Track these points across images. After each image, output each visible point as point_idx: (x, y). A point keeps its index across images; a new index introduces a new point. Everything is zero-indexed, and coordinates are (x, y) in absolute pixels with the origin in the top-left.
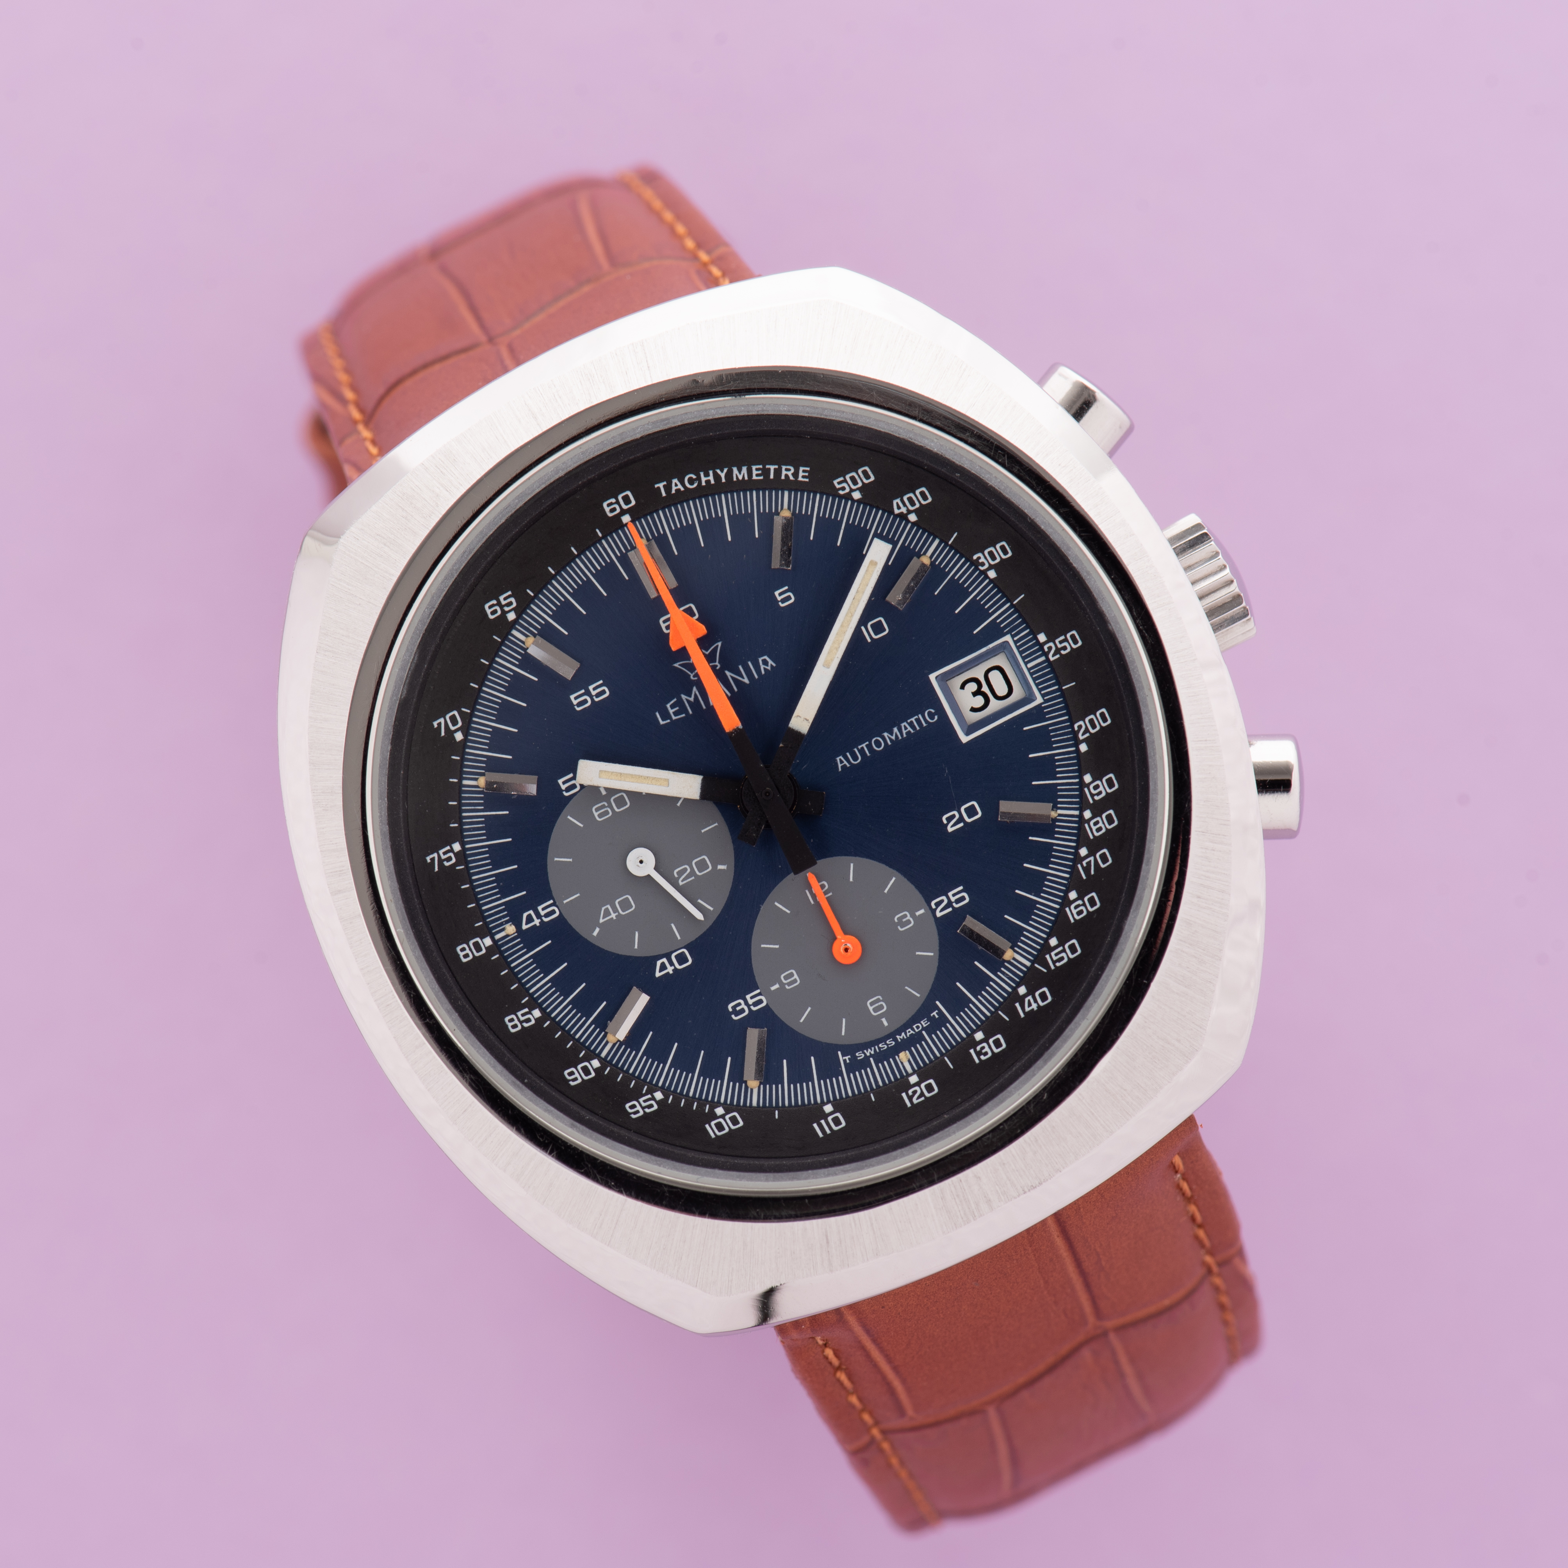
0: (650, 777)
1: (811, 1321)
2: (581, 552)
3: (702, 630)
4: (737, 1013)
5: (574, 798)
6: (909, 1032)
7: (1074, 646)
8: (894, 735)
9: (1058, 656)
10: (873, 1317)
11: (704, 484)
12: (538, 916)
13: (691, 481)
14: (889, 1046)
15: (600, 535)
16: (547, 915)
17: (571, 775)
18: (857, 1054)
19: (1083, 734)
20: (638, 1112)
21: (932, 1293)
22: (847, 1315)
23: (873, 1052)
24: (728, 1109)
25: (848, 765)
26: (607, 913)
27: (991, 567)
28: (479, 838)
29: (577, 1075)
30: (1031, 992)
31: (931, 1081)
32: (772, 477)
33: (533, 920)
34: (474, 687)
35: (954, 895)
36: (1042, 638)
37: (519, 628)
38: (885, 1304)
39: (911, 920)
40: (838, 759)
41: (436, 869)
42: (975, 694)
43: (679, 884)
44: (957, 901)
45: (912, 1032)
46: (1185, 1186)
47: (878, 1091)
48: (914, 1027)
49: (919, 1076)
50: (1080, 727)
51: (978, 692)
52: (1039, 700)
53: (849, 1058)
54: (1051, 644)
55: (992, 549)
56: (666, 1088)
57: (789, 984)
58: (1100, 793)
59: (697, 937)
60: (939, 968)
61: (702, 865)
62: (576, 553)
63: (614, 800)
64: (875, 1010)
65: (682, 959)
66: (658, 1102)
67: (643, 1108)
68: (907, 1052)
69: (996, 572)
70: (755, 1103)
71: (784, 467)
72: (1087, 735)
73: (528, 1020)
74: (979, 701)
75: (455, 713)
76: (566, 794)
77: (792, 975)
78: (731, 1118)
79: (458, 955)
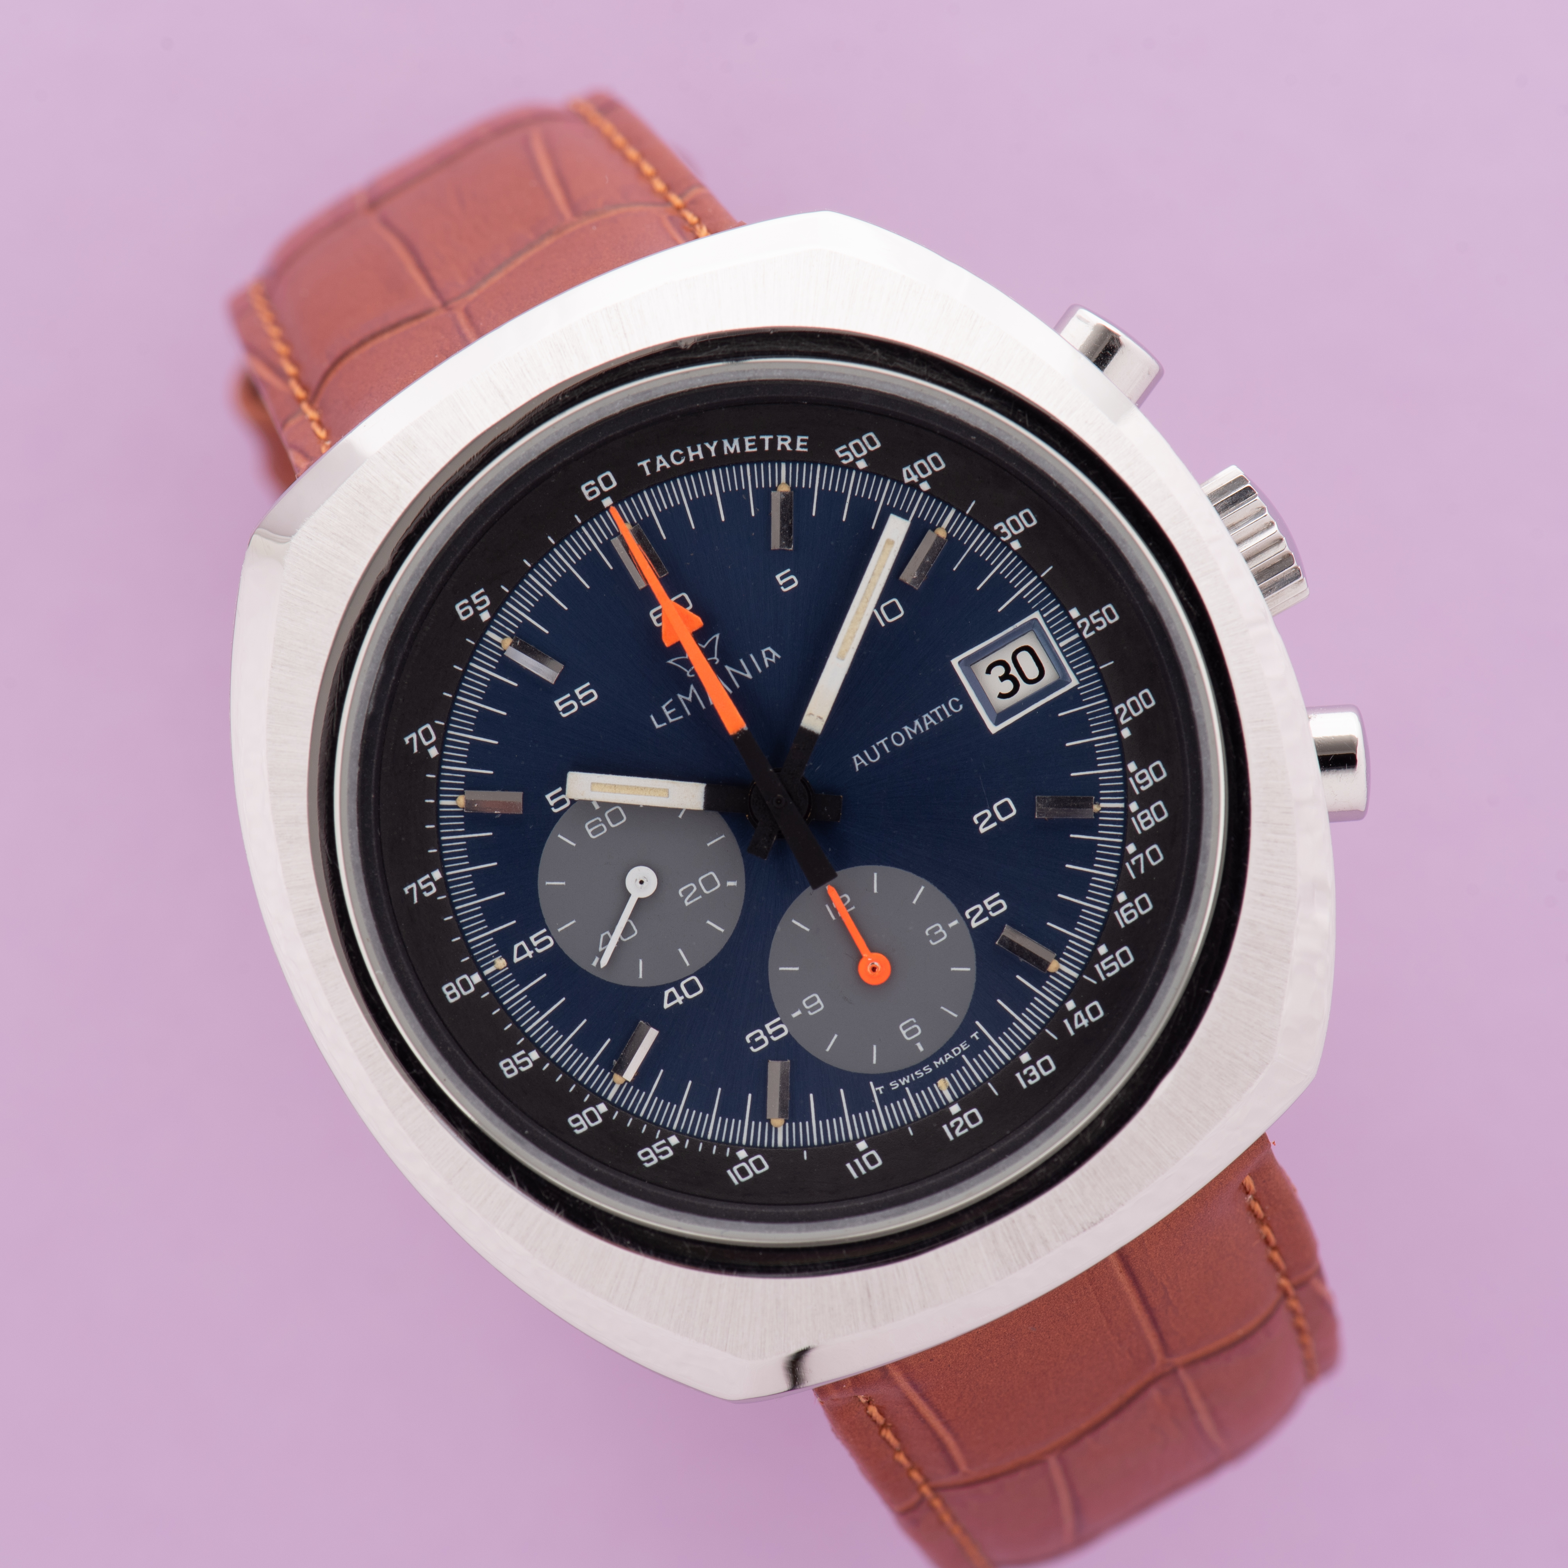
0: (647, 788)
1: (853, 1380)
2: (559, 541)
3: (698, 622)
4: (756, 1045)
5: (564, 815)
6: (948, 1057)
7: (1111, 622)
8: (916, 728)
9: (1093, 633)
10: (921, 1371)
11: (691, 459)
12: (531, 947)
13: (678, 457)
14: (926, 1073)
15: (579, 521)
16: (540, 946)
17: (559, 789)
18: (891, 1084)
19: (1125, 718)
20: (651, 1160)
21: (984, 1342)
22: (892, 1371)
23: (908, 1081)
24: (751, 1152)
25: (866, 764)
26: (607, 941)
27: (1014, 538)
28: (461, 864)
29: (582, 1122)
30: (1080, 1006)
31: (975, 1110)
32: (767, 448)
33: (525, 952)
34: (448, 697)
35: (990, 903)
36: (1074, 613)
37: (494, 628)
38: (934, 1356)
39: (944, 932)
40: (855, 758)
41: (416, 901)
42: (1002, 679)
43: (684, 904)
44: (994, 909)
45: (950, 1057)
46: (1257, 1207)
47: (916, 1124)
48: (953, 1050)
49: (960, 1105)
50: (1121, 710)
51: (1006, 677)
52: (1074, 682)
53: (882, 1089)
54: (1085, 620)
55: (1014, 517)
56: (681, 1131)
57: (812, 1010)
58: (1147, 783)
59: (707, 962)
60: (978, 984)
61: (709, 883)
62: (553, 542)
63: (609, 815)
64: (909, 1034)
65: (692, 987)
66: (673, 1148)
67: (657, 1155)
68: (946, 1079)
69: (1021, 542)
70: (780, 1144)
71: (780, 437)
72: (1130, 719)
73: (525, 1064)
74: (1008, 686)
75: (428, 726)
76: (555, 811)
77: (814, 999)
78: (754, 1162)
79: (444, 996)
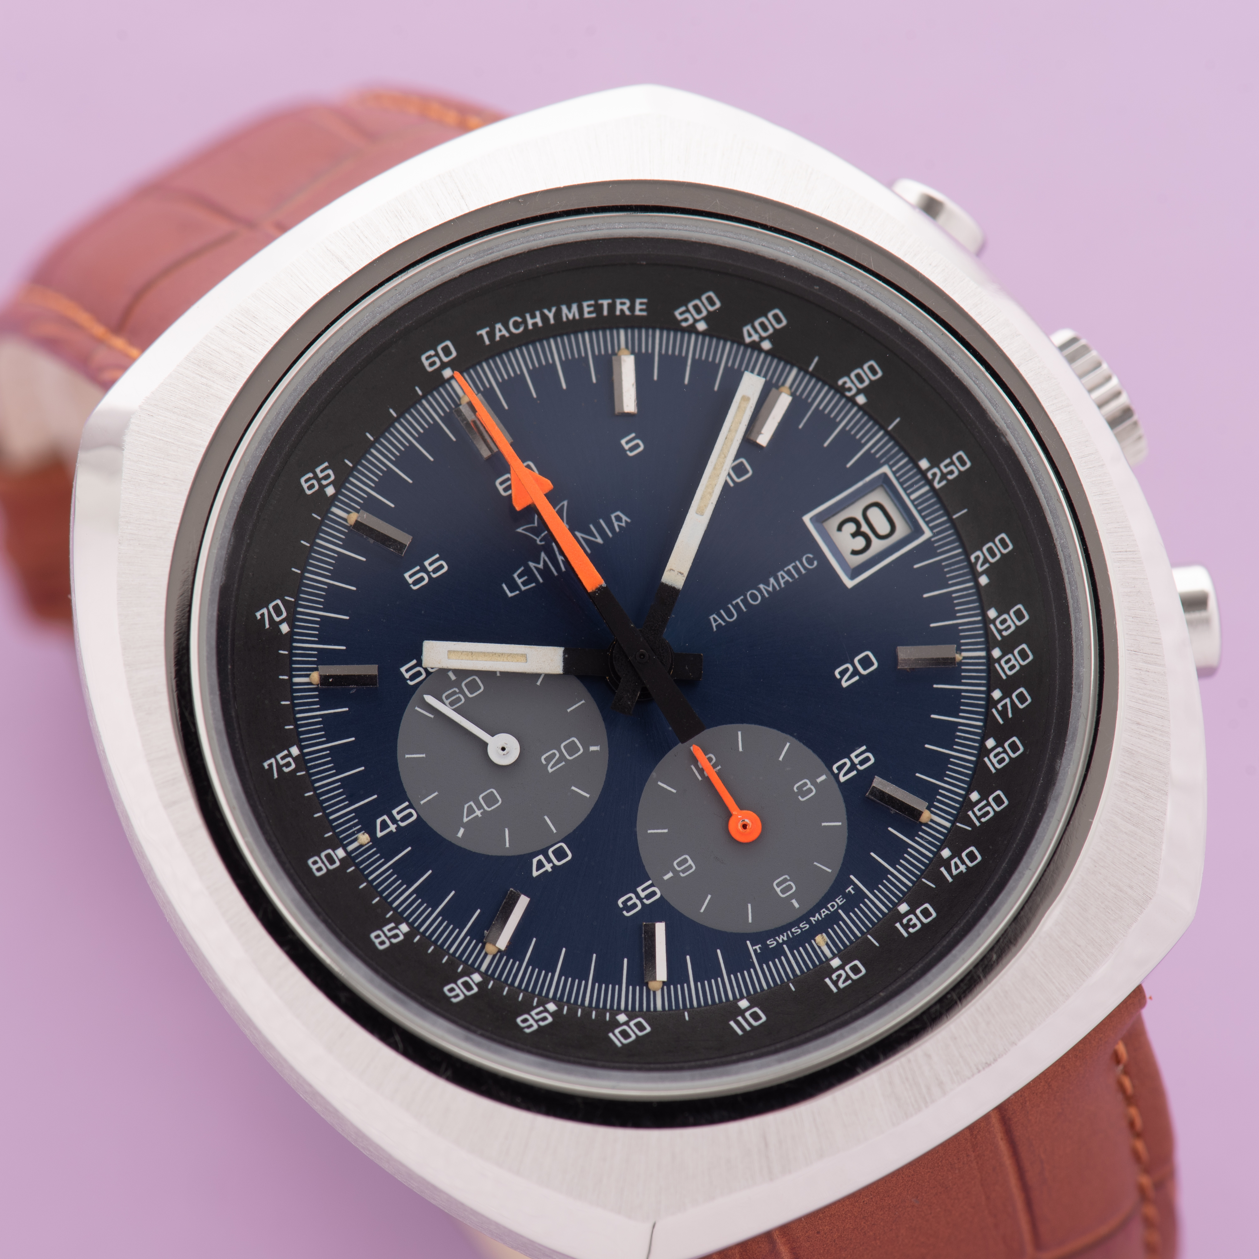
0: (505, 654)
1: (742, 1254)
2: (401, 415)
3: (548, 485)
4: (629, 909)
5: (424, 683)
6: (824, 912)
7: (962, 469)
8: (771, 586)
9: (944, 483)
10: (807, 1246)
11: (530, 327)
12: (394, 821)
13: (516, 325)
14: (803, 930)
15: (420, 393)
16: (403, 819)
17: (414, 662)
18: (768, 942)
19: (982, 565)
20: (531, 1026)
21: (869, 1214)
22: (780, 1245)
23: (785, 939)
24: (631, 1015)
25: (723, 624)
26: (471, 811)
27: (859, 392)
28: (318, 741)
29: (458, 991)
30: (956, 853)
31: (857, 962)
32: (605, 313)
33: (388, 827)
34: (297, 573)
35: (857, 756)
36: (924, 464)
37: (339, 504)
38: (821, 1228)
39: (812, 787)
40: (711, 618)
41: (276, 776)
42: (854, 535)
43: (548, 771)
44: (862, 763)
45: (827, 912)
46: (1127, 1082)
47: (797, 980)
48: (829, 906)
49: (841, 959)
50: (977, 558)
51: (858, 533)
52: (928, 534)
53: (759, 948)
54: (935, 470)
55: (859, 371)
56: (557, 999)
57: (684, 871)
58: (1009, 627)
59: (575, 828)
60: (849, 838)
61: (572, 749)
62: (395, 415)
63: (466, 685)
64: (783, 891)
65: (560, 854)
66: (552, 1014)
67: (537, 1021)
68: (824, 934)
69: (867, 396)
70: (659, 1007)
71: (618, 301)
72: (987, 565)
73: (396, 936)
74: (860, 542)
75: (278, 602)
76: (411, 683)
77: (685, 861)
78: (636, 1025)
79: (311, 869)
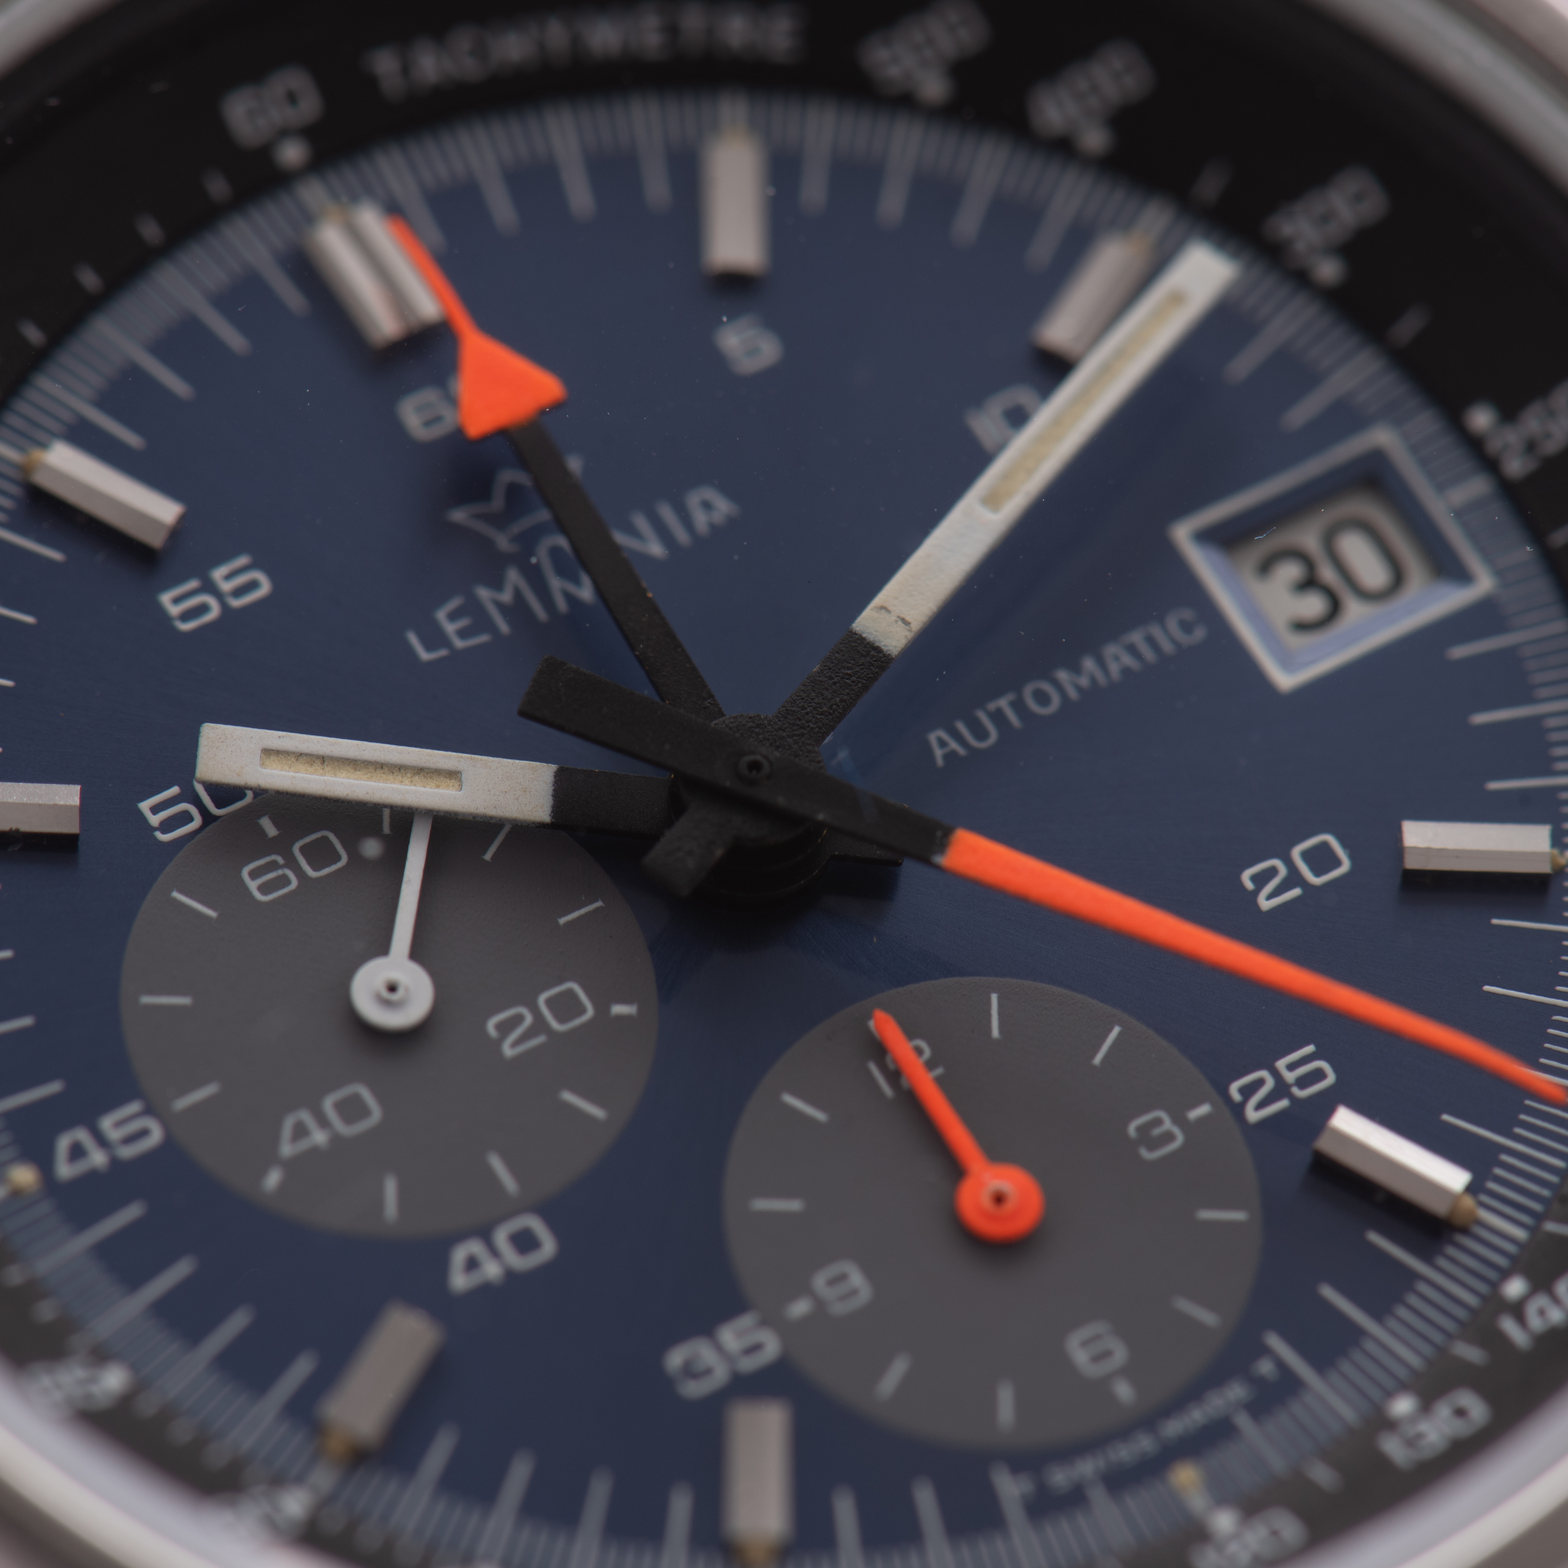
0: (407, 767)
4: (695, 1378)
6: (1194, 1415)
8: (1086, 675)
9: (1528, 464)
12: (102, 1141)
14: (1143, 1450)
15: (225, 195)
16: (128, 1141)
17: (175, 791)
18: (1052, 1474)
23: (1096, 1468)
25: (961, 751)
26: (300, 1131)
30: (1542, 1286)
32: (695, 45)
33: (87, 1156)
35: (1291, 1067)
36: (1478, 420)
39: (1176, 1130)
40: (932, 736)
42: (1300, 588)
43: (502, 1052)
44: (1303, 1082)
45: (1202, 1415)
48: (1208, 1401)
49: (1240, 1510)
52: (1485, 583)
53: (1026, 1485)
54: (1509, 432)
57: (840, 1300)
59: (564, 1186)
60: (1266, 1251)
61: (566, 1007)
63: (302, 849)
64: (1095, 1360)
65: (524, 1241)
68: (1193, 1464)
74: (1311, 606)
76: (165, 837)
77: (845, 1277)
